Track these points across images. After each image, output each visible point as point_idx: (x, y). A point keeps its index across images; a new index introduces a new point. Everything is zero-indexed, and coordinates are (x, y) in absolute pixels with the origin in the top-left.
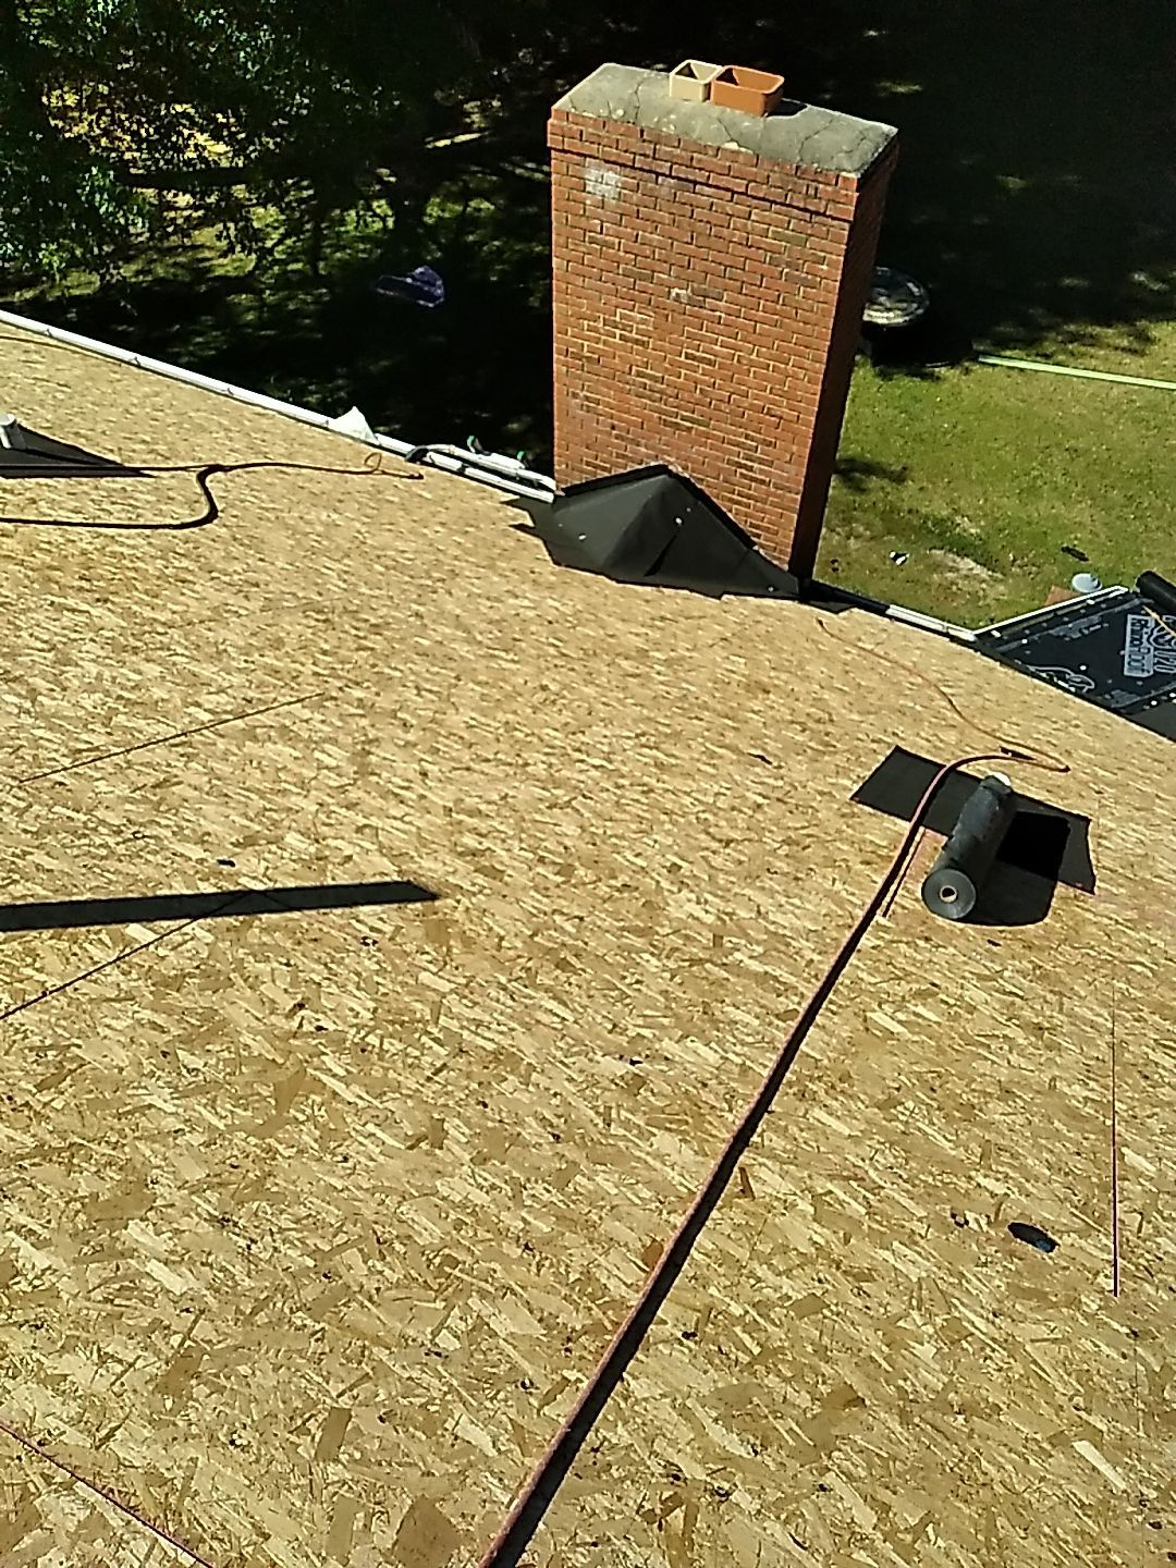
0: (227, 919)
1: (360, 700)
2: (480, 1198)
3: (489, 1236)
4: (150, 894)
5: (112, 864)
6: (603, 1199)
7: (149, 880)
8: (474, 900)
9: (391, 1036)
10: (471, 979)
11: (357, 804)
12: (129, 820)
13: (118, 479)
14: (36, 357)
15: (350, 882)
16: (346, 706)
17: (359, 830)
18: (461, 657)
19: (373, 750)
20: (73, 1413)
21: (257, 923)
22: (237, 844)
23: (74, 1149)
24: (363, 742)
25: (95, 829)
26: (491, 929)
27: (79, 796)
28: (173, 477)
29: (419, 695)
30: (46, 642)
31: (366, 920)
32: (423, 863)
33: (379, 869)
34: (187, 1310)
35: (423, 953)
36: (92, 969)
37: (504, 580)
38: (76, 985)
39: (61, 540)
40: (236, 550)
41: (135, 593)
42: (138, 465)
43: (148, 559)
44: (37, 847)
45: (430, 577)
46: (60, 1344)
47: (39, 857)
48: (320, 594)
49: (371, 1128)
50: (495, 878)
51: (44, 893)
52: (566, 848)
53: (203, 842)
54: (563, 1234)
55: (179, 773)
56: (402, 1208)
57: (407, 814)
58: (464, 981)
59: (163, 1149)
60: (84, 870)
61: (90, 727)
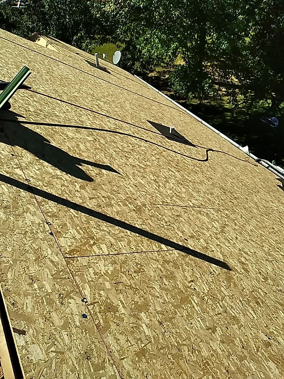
0: (183, 253)
1: (227, 214)
2: (220, 352)
3: (219, 363)
4: (168, 239)
5: (163, 229)
6: (250, 370)
7: (169, 236)
8: (240, 275)
9: (210, 299)
10: (233, 295)
11: (219, 239)
12: (169, 221)
13: (190, 146)
14: (182, 115)
15: (212, 257)
16: (223, 214)
17: (217, 245)
18: (254, 212)
19: (226, 227)
20: (118, 349)
21: (188, 257)
22: (190, 236)
23: (137, 289)
24: (224, 224)
25: (162, 220)
26: (242, 285)
27: (161, 211)
28: (201, 149)
29: (241, 218)
30: (165, 176)
31: (213, 268)
32: (230, 260)
33: (219, 256)
34: (147, 340)
35: (223, 283)
36: (152, 251)
37: (271, 198)
38: (148, 253)
39: (175, 156)
40: (210, 169)
41: (186, 172)
42: (195, 144)
43: (190, 165)
44: (150, 219)
45: (252, 190)
46: (120, 332)
47: (150, 221)
48: (225, 186)
49: (199, 319)
50: (247, 272)
51: (148, 229)
52: (267, 273)
53: (183, 233)
54: (237, 374)
55: (182, 215)
56: (200, 343)
57: (230, 246)
58: (232, 295)
59: (154, 299)
60: (157, 228)
61: (168, 197)
